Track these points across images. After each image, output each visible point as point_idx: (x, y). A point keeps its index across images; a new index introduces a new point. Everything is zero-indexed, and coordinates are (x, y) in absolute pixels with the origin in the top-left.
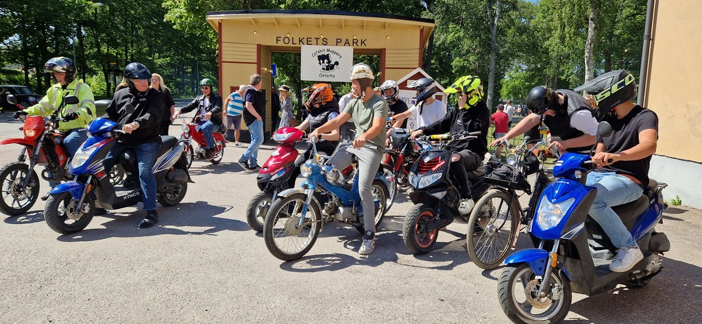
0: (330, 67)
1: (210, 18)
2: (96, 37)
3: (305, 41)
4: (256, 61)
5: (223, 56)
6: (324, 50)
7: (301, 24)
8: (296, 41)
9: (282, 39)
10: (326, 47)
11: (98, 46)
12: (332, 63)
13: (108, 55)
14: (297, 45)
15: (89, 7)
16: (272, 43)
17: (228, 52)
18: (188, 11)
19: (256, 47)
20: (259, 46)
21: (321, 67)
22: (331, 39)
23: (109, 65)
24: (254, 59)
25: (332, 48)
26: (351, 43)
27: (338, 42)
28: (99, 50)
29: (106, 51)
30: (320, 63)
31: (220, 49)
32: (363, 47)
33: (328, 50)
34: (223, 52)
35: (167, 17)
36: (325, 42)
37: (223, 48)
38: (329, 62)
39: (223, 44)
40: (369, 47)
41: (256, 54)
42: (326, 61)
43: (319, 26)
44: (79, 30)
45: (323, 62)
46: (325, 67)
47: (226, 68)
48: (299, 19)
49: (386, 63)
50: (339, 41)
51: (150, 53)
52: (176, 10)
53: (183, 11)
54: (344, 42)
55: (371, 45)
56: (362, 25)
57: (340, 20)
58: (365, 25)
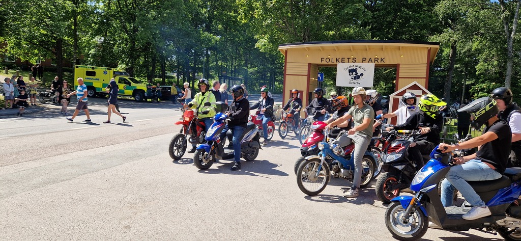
0: (357, 77)
1: (280, 48)
2: (216, 56)
3: (340, 60)
4: (307, 74)
5: (287, 71)
6: (353, 65)
7: (338, 50)
8: (334, 60)
9: (325, 59)
10: (355, 64)
11: (217, 61)
12: (359, 74)
14: (335, 63)
15: (214, 39)
16: (319, 62)
17: (290, 69)
18: (269, 42)
19: (308, 65)
20: (310, 64)
21: (350, 77)
22: (359, 58)
23: (222, 73)
24: (306, 72)
25: (359, 64)
26: (373, 60)
27: (364, 60)
28: (217, 63)
29: (220, 64)
30: (350, 75)
31: (285, 66)
32: (382, 63)
33: (356, 66)
34: (288, 69)
35: (257, 45)
36: (354, 60)
37: (287, 66)
38: (356, 74)
39: (287, 64)
40: (387, 63)
41: (307, 70)
42: (354, 73)
43: (350, 50)
44: (207, 52)
45: (352, 74)
46: (353, 78)
47: (288, 79)
48: (337, 46)
49: (400, 74)
51: (245, 65)
52: (262, 40)
53: (266, 41)
54: (368, 60)
56: (382, 49)
57: (366, 46)
58: (384, 48)
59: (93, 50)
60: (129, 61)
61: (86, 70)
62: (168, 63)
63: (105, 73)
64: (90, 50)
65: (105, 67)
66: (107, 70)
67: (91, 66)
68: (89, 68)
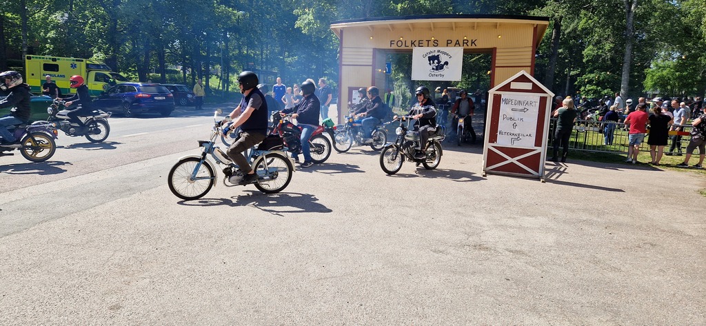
0: (440, 67)
1: (333, 26)
2: (238, 40)
3: (416, 43)
4: (371, 64)
5: (343, 60)
6: (434, 51)
7: (414, 28)
8: (409, 44)
9: (395, 43)
10: (436, 49)
11: (240, 48)
12: (442, 63)
13: (248, 56)
14: (410, 48)
15: (234, 15)
16: (387, 46)
17: (347, 57)
18: (315, 18)
19: (372, 50)
20: (375, 50)
21: (431, 67)
22: (442, 41)
24: (370, 61)
25: (442, 49)
26: (461, 43)
28: (240, 51)
30: (430, 64)
31: (341, 52)
32: (474, 47)
33: (439, 51)
34: (343, 56)
35: (298, 24)
36: (436, 44)
37: (344, 53)
38: (439, 62)
39: (344, 49)
40: (479, 46)
41: (371, 57)
42: (436, 61)
43: (430, 29)
44: (225, 35)
45: (433, 63)
46: (435, 67)
47: (345, 71)
48: (412, 24)
49: (497, 62)
50: (449, 42)
51: (281, 53)
52: (305, 16)
53: (311, 17)
54: (454, 42)
55: (481, 45)
56: (473, 27)
57: (451, 23)
58: (476, 25)
59: (53, 32)
60: (108, 49)
61: (42, 62)
62: (168, 51)
63: (73, 66)
64: (48, 32)
65: (72, 58)
66: (76, 62)
67: (50, 57)
68: (48, 59)
